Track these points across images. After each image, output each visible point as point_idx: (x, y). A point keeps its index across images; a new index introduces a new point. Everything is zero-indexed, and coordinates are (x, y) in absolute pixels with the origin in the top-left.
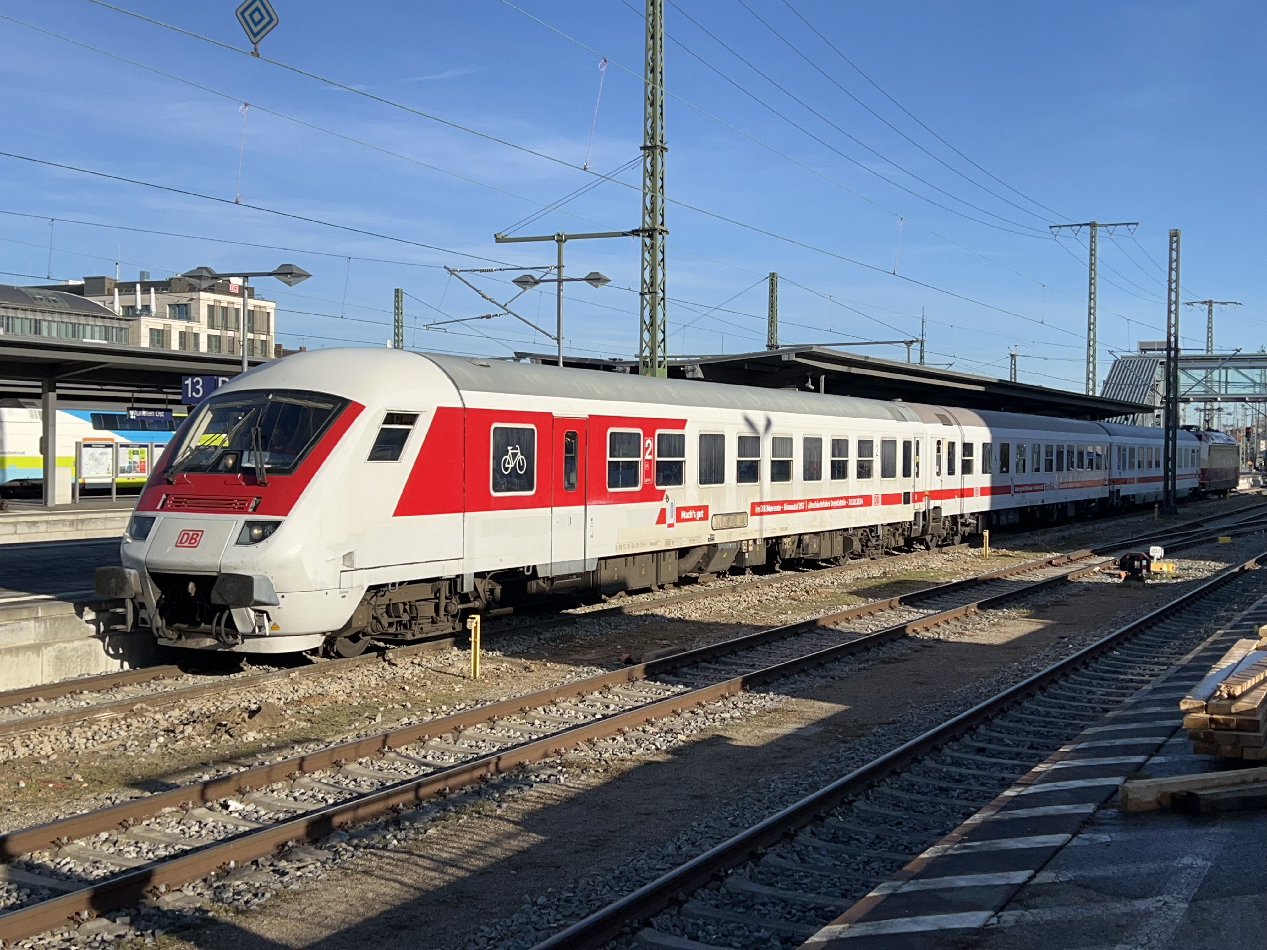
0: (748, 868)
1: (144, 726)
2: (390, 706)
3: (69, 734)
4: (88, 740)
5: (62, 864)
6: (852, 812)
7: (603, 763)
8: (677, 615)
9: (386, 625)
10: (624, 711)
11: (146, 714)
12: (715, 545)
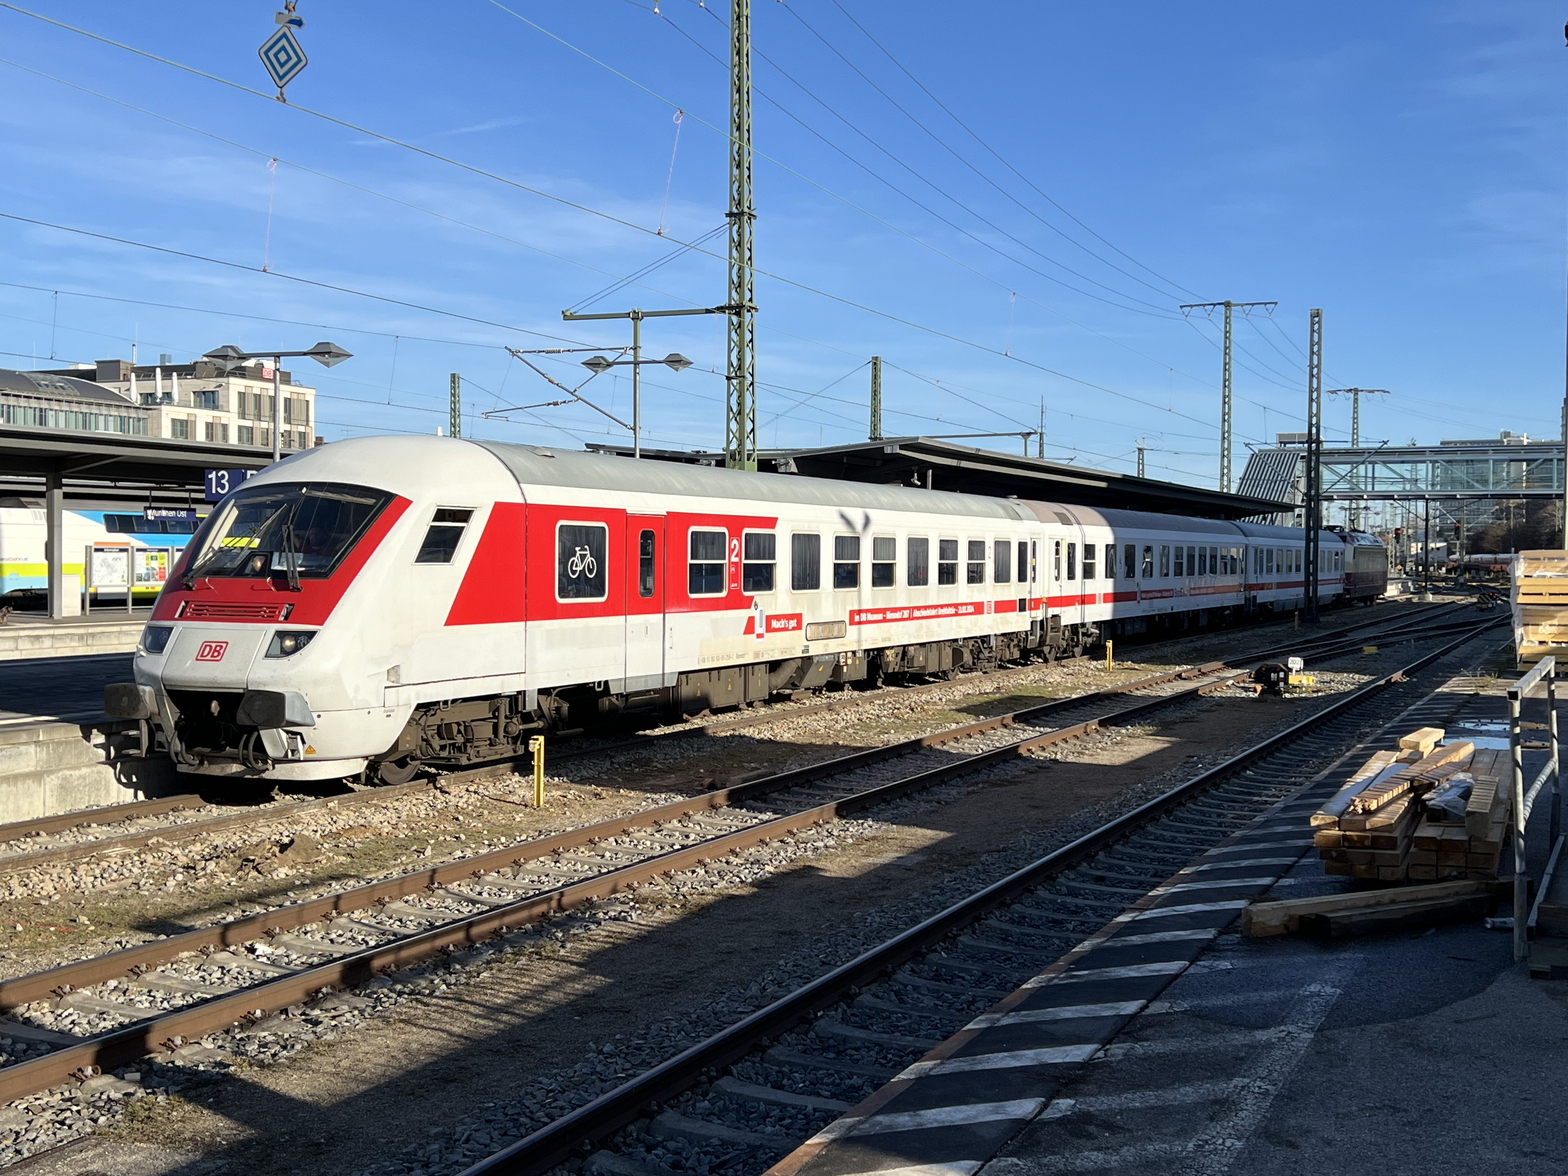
0: (840, 1010)
1: (161, 863)
2: (441, 838)
3: (74, 871)
4: (96, 878)
5: (63, 1016)
6: (957, 947)
7: (681, 897)
8: (767, 735)
9: (438, 748)
10: (706, 841)
11: (161, 849)
12: (810, 658)
